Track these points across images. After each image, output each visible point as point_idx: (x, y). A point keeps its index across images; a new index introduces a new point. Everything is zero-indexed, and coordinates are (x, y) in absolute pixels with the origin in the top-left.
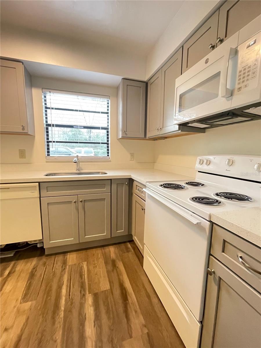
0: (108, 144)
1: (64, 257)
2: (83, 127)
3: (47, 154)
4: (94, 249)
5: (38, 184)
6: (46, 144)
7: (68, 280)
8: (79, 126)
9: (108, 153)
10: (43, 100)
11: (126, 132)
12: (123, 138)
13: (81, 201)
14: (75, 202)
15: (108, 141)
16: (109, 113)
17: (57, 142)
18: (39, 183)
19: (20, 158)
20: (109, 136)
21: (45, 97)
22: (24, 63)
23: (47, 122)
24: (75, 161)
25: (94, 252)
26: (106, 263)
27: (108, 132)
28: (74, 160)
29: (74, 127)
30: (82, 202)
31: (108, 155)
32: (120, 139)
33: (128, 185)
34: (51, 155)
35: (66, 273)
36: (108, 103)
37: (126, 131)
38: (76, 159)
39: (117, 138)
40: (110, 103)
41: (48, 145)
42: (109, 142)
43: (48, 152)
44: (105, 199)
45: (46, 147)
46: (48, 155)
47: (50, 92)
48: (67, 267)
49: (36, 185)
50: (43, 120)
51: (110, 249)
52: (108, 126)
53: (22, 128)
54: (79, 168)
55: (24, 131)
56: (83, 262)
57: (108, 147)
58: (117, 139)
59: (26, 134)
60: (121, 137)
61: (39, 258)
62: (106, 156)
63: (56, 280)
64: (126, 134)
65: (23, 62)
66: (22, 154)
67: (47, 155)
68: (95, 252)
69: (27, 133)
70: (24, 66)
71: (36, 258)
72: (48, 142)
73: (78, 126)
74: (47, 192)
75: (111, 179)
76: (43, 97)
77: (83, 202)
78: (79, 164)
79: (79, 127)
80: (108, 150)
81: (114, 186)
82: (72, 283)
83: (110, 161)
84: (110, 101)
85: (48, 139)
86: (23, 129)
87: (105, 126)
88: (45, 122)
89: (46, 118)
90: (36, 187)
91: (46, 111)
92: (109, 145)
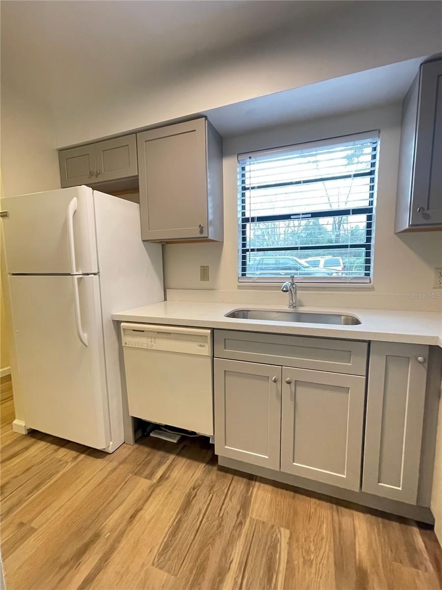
0: (368, 247)
1: (247, 491)
2: (310, 215)
3: (240, 273)
4: (313, 500)
5: (209, 331)
6: (240, 254)
7: (240, 564)
8: (303, 214)
9: (368, 268)
10: (239, 176)
11: (426, 211)
12: (414, 228)
13: (289, 383)
14: (275, 381)
15: (369, 240)
16: (376, 173)
17: (259, 250)
18: (213, 330)
19: (201, 280)
20: (374, 228)
21: (243, 169)
22: (209, 118)
23: (243, 214)
24: (285, 289)
25: (313, 510)
26: (340, 566)
27: (369, 218)
28: (285, 284)
29: (292, 217)
30: (291, 384)
31: (367, 275)
32: (406, 231)
33: (426, 365)
34: (247, 276)
35: (242, 539)
36: (375, 149)
37: (426, 208)
38: (288, 283)
39: (395, 230)
40: (378, 149)
41: (244, 257)
42: (373, 242)
43: (244, 269)
44: (349, 388)
45: (241, 260)
46: (244, 275)
47: (250, 158)
48: (248, 520)
49: (208, 333)
50: (237, 212)
51: (357, 522)
52: (371, 203)
53: (200, 229)
54: (294, 302)
55: (202, 236)
56: (283, 527)
57: (368, 254)
58: (396, 234)
59: (205, 240)
60: (407, 226)
61: (207, 466)
62: (363, 275)
63: (220, 544)
64: (426, 216)
65: (206, 115)
66: (205, 273)
67: (240, 275)
68: (316, 510)
69: (207, 237)
70: (208, 121)
71: (204, 465)
72: (244, 251)
73: (299, 214)
74: (225, 349)
75: (369, 342)
76: (239, 170)
77: (293, 385)
78: (296, 293)
79: (301, 216)
80: (368, 261)
81: (377, 362)
82: (248, 581)
83: (372, 289)
84: (379, 143)
85: (244, 245)
86: (201, 232)
87: (365, 204)
88: (240, 215)
89: (244, 208)
90: (207, 336)
91: (243, 195)
92: (372, 250)
